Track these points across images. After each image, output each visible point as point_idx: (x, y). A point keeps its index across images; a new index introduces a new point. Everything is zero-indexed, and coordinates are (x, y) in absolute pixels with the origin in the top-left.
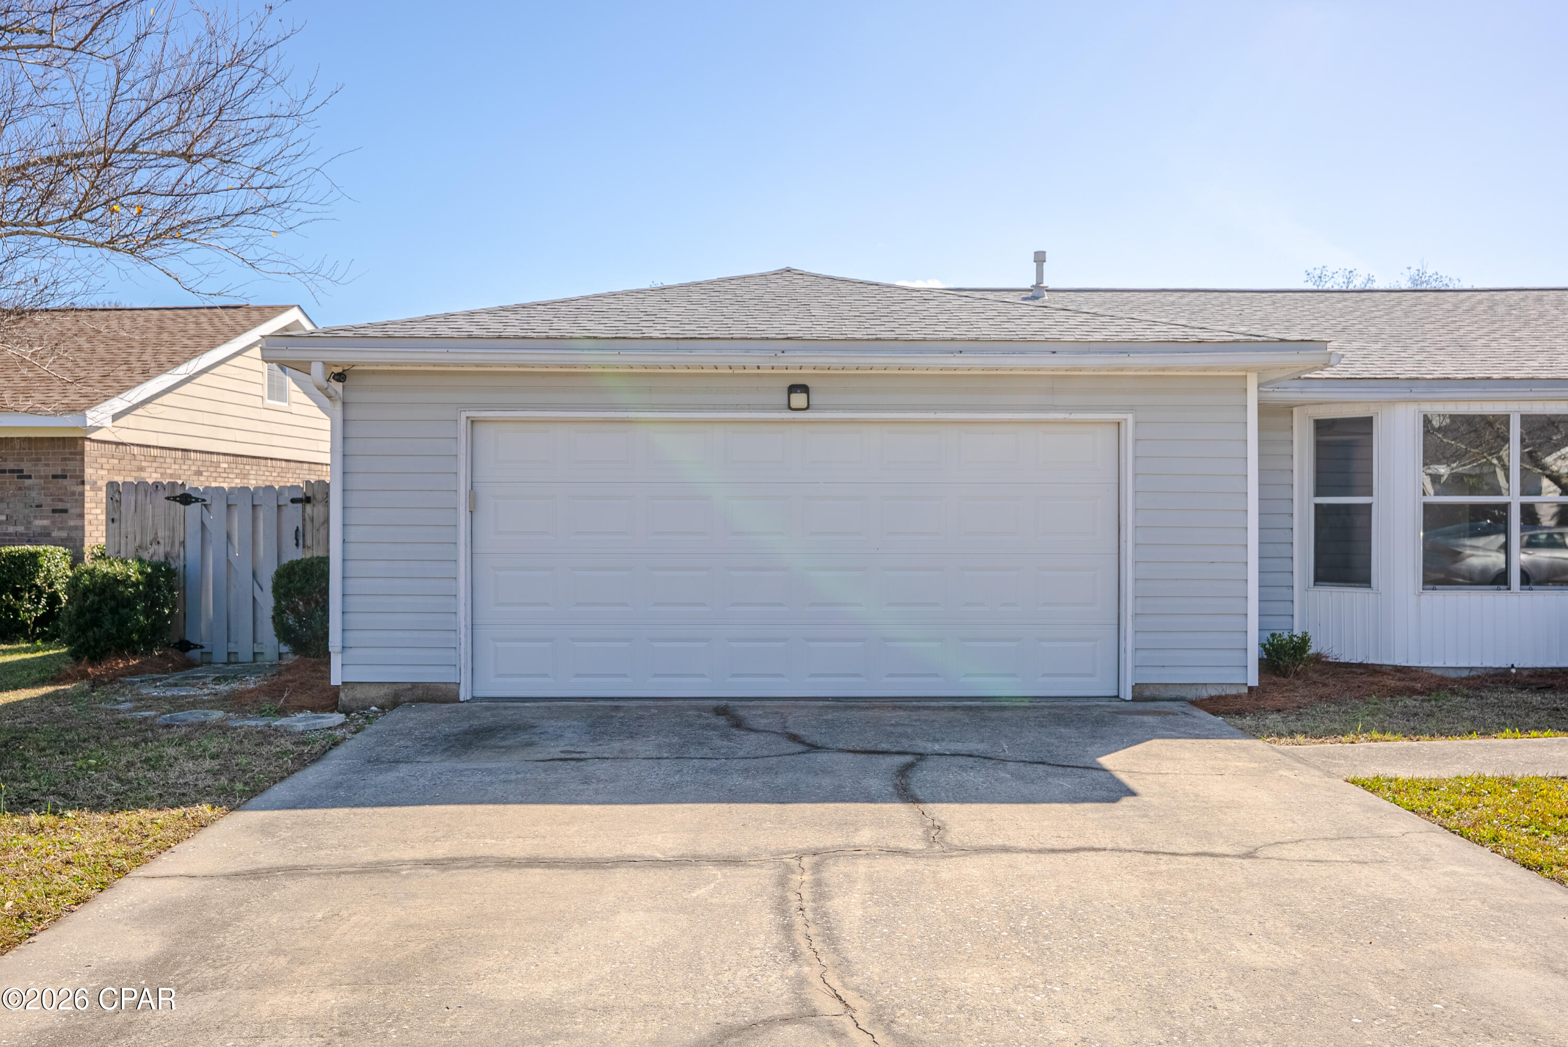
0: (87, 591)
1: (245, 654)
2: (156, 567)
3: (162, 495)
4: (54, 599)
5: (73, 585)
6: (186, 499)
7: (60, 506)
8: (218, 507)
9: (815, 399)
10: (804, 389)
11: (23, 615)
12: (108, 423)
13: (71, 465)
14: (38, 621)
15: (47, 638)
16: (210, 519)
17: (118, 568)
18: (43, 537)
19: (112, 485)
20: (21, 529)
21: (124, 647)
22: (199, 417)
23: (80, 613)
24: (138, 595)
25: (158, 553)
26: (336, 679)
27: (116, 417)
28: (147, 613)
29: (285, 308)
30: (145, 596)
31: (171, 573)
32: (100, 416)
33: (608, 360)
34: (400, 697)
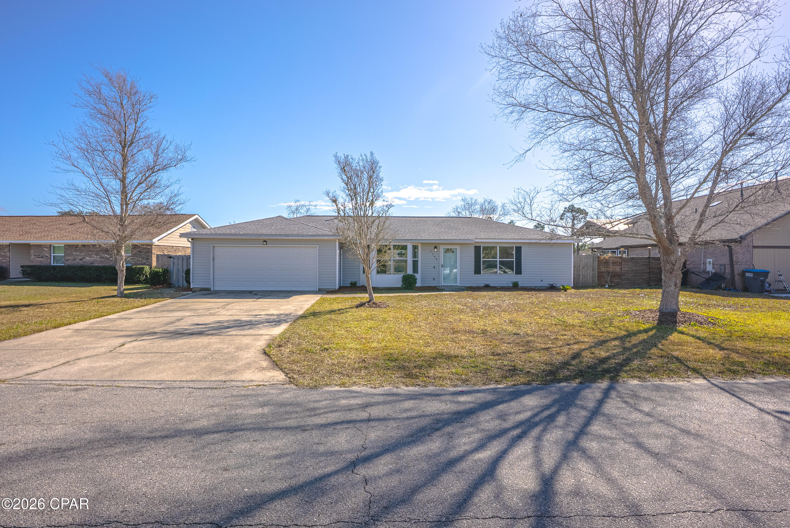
0: (153, 274)
1: (181, 286)
2: (165, 270)
3: (166, 256)
4: (146, 276)
5: (150, 273)
6: (170, 257)
7: (148, 258)
8: (176, 259)
9: (267, 243)
10: (266, 241)
11: (141, 279)
13: (150, 250)
14: (143, 280)
15: (145, 284)
16: (175, 261)
17: (158, 269)
18: (144, 264)
19: (157, 255)
20: (140, 262)
22: (175, 239)
23: (152, 277)
24: (161, 275)
25: (165, 267)
26: (191, 287)
27: (158, 240)
28: (163, 277)
29: (195, 215)
30: (163, 275)
31: (167, 271)
32: (155, 241)
33: (233, 237)
34: (202, 290)
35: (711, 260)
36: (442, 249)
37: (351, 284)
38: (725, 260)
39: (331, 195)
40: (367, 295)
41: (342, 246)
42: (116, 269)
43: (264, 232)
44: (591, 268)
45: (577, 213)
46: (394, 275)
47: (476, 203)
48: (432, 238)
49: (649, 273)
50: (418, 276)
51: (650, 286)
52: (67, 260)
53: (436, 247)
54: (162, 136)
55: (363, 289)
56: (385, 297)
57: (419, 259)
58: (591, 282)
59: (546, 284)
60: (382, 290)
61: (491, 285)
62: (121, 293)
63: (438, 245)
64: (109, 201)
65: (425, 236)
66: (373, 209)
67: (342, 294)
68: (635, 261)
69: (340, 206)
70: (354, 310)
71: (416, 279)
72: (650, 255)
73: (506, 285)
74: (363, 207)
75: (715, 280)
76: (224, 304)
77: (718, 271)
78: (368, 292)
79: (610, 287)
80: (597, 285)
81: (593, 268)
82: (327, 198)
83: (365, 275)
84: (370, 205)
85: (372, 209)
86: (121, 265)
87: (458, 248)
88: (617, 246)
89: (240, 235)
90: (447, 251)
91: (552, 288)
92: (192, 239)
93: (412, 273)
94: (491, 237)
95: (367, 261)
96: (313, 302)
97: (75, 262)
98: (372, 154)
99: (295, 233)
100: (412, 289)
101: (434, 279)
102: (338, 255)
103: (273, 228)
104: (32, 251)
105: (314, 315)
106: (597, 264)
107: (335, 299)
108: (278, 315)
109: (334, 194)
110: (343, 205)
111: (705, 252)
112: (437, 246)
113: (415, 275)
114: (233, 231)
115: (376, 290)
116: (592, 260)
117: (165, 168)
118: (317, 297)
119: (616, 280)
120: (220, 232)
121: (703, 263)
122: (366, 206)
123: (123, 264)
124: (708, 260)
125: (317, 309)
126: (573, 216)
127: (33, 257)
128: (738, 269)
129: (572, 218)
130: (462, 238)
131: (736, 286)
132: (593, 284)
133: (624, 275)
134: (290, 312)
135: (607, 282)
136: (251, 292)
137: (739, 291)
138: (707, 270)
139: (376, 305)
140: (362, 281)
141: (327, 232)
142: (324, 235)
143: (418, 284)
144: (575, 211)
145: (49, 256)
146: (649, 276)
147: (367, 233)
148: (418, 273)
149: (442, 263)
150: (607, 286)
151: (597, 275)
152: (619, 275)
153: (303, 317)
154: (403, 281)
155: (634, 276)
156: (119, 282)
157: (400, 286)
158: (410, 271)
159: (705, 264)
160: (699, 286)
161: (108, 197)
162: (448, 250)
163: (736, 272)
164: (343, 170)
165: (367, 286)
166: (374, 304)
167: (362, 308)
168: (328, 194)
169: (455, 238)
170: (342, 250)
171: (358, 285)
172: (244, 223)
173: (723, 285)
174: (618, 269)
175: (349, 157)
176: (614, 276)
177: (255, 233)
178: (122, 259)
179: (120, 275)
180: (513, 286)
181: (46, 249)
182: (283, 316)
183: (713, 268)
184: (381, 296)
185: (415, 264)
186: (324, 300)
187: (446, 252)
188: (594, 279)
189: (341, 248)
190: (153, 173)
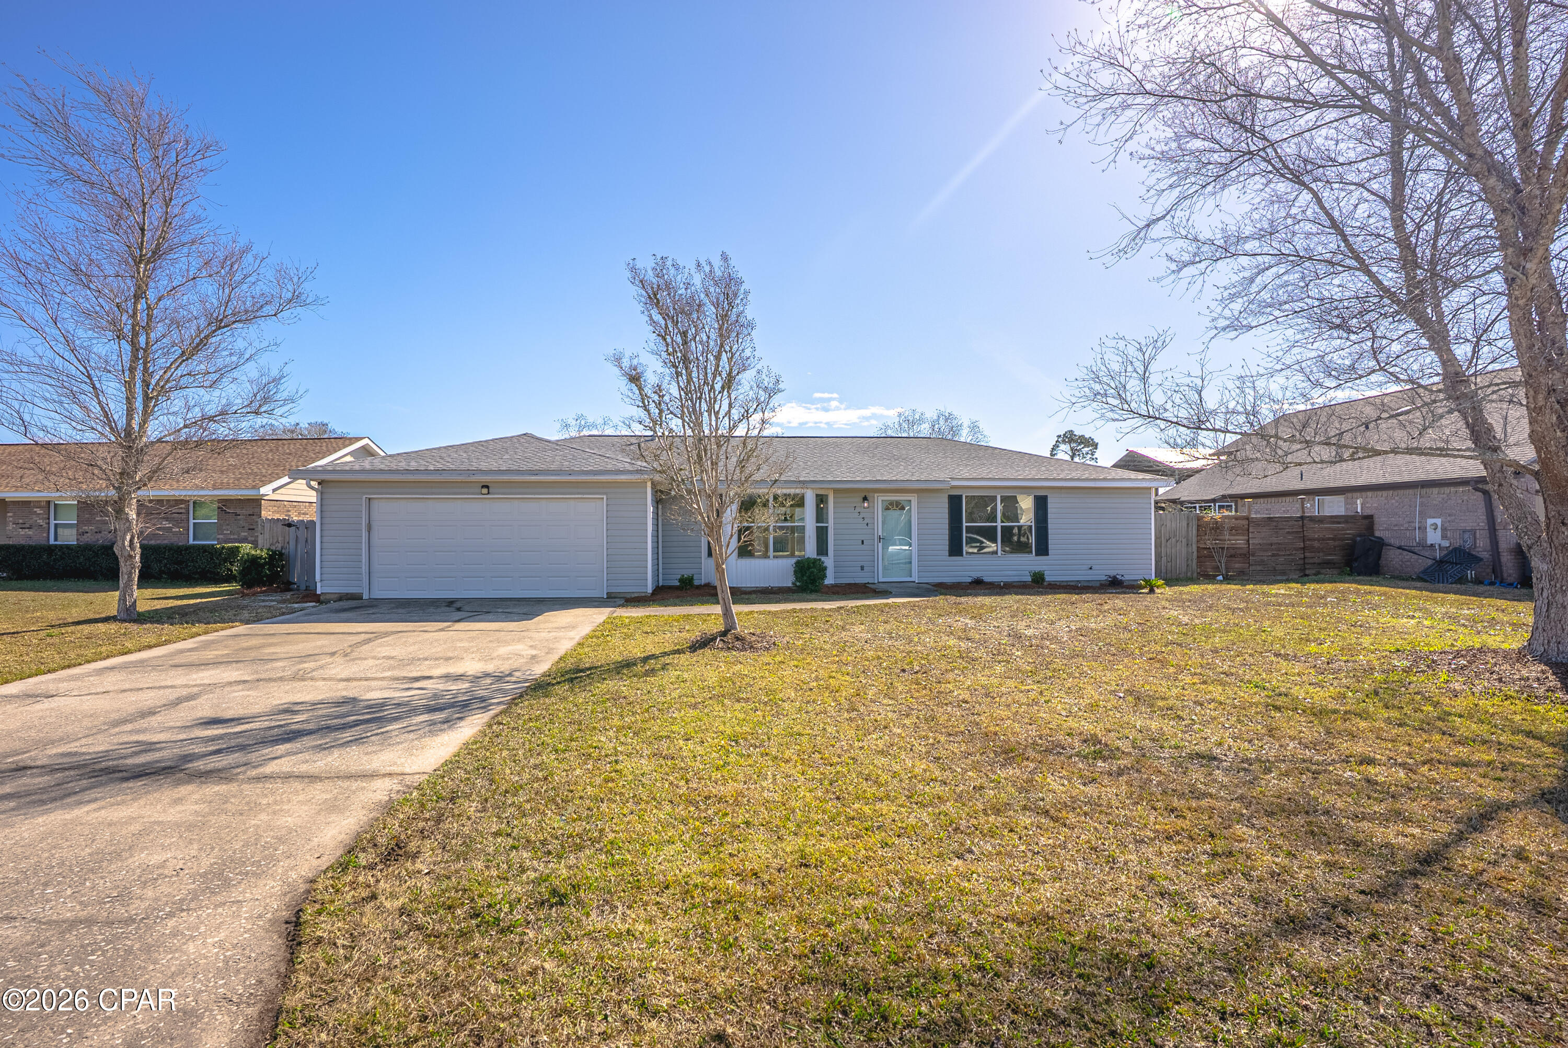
0: (246, 561)
3: (280, 524)
5: (249, 559)
6: (289, 525)
7: (252, 527)
8: (302, 528)
9: (491, 490)
10: (487, 487)
12: (270, 492)
13: (256, 510)
14: (235, 574)
16: (299, 533)
17: (258, 552)
18: (244, 540)
20: (236, 537)
21: (261, 583)
23: (249, 569)
24: (266, 563)
25: (278, 547)
26: (319, 592)
27: (274, 490)
28: (270, 569)
30: (270, 563)
32: (266, 490)
33: (410, 478)
34: (342, 597)
35: (1438, 521)
36: (879, 501)
37: (681, 580)
38: (1476, 520)
39: (626, 363)
40: (718, 609)
41: (661, 499)
42: (114, 553)
43: (484, 466)
44: (1184, 541)
45: (1079, 444)
46: (776, 561)
47: (921, 421)
48: (858, 479)
49: (1304, 548)
50: (828, 562)
51: (1306, 575)
52: (83, 534)
53: (865, 499)
54: (242, 242)
55: (708, 593)
56: (760, 613)
57: (831, 524)
58: (1184, 569)
59: (1100, 575)
60: (750, 593)
61: (986, 579)
62: (127, 610)
63: (871, 494)
64: (94, 387)
65: (843, 474)
66: (733, 397)
67: (660, 605)
68: (1274, 524)
69: (648, 391)
70: (683, 659)
71: (826, 568)
72: (1303, 512)
73: (1016, 579)
74: (706, 389)
75: (1456, 564)
76: (363, 637)
77: (1458, 543)
78: (721, 601)
79: (1228, 579)
80: (1195, 575)
81: (1188, 540)
82: (617, 371)
83: (711, 562)
84: (723, 388)
85: (729, 396)
86: (127, 543)
87: (914, 499)
88: (1213, 497)
89: (427, 471)
90: (890, 506)
91: (1115, 585)
92: (319, 484)
93: (815, 556)
94: (984, 475)
95: (714, 529)
96: (586, 630)
97: (99, 536)
98: (725, 258)
99: (553, 467)
100: (816, 591)
101: (862, 568)
102: (650, 515)
103: (507, 456)
104: (9, 514)
105: (571, 680)
106: (1195, 532)
107: (640, 621)
108: (476, 679)
109: (635, 362)
110: (658, 390)
111: (1422, 504)
112: (869, 496)
113: (823, 558)
114: (413, 465)
115: (741, 595)
116: (1184, 524)
117: (248, 317)
118: (595, 617)
119: (1237, 565)
120: (382, 467)
121: (1419, 528)
122: (713, 387)
123: (131, 541)
124: (1430, 521)
125: (590, 658)
126: (1072, 449)
127: (11, 527)
128: (1508, 537)
129: (1070, 453)
130: (923, 478)
131: (1505, 575)
132: (1189, 574)
133: (1253, 555)
134: (516, 665)
135: (1217, 568)
136: (450, 603)
137: (1516, 587)
138: (1429, 542)
139: (743, 644)
140: (706, 572)
141: (626, 465)
142: (618, 472)
143: (829, 580)
144: (1075, 441)
145: (45, 526)
146: (1302, 556)
147: (718, 457)
148: (827, 555)
149: (880, 533)
150: (1220, 578)
151: (1195, 554)
152: (1246, 555)
153: (540, 687)
154: (795, 572)
155: (1273, 555)
156: (121, 585)
157: (790, 585)
158: (810, 550)
159: (1423, 529)
160: (1421, 575)
161: (91, 380)
162: (891, 503)
163: (1503, 545)
164: (653, 299)
165: (717, 584)
166: (737, 639)
167: (707, 652)
168: (618, 360)
169: (907, 477)
170: (660, 507)
171: (696, 583)
172: (445, 447)
173: (1471, 574)
174: (1240, 541)
175: (669, 263)
176: (1231, 556)
177: (462, 467)
178: (129, 529)
179: (124, 568)
180: (1033, 581)
181: (38, 511)
182: (489, 681)
183: (1444, 537)
184: (752, 612)
185: (822, 534)
186: (611, 625)
187: (887, 509)
188: (1190, 562)
189: (657, 502)
190: (220, 328)
